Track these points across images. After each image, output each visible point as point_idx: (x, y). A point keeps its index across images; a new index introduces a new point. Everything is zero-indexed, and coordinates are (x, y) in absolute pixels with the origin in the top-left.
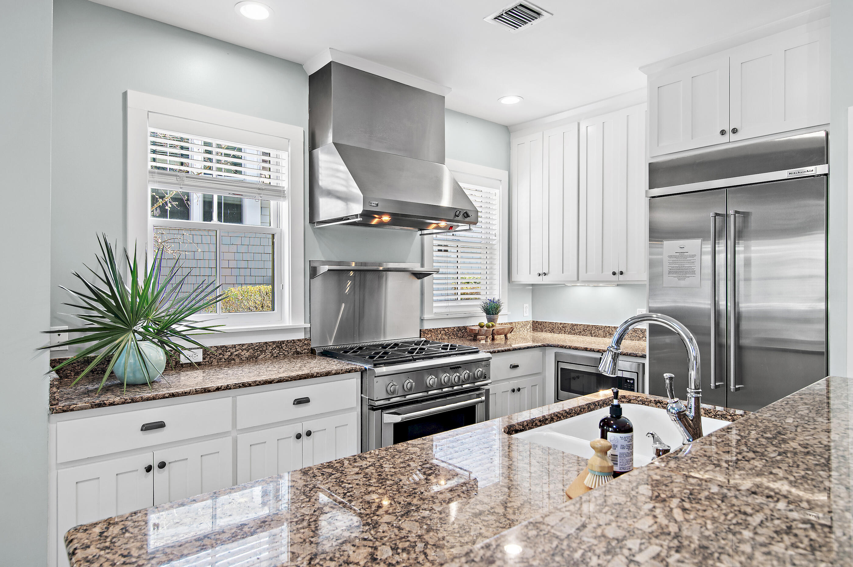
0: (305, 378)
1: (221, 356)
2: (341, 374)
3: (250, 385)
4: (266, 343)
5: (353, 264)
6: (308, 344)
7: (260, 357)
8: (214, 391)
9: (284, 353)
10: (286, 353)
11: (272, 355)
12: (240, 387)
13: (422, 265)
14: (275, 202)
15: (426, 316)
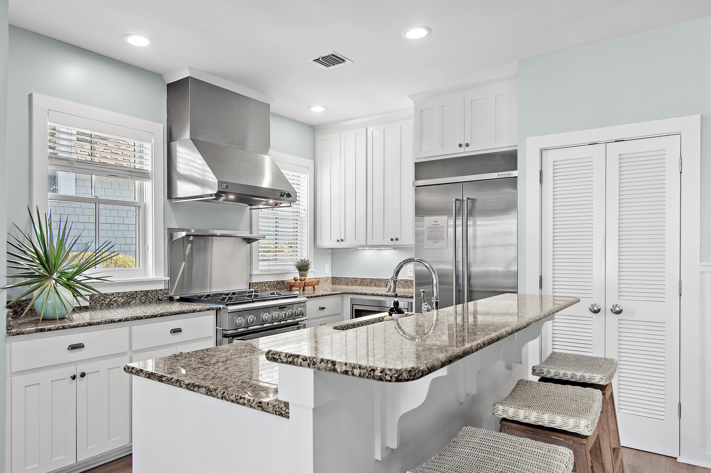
0: (179, 314)
1: (103, 302)
2: (203, 311)
3: (142, 318)
4: (136, 292)
5: (193, 231)
6: (167, 293)
7: (132, 303)
8: (118, 322)
9: (149, 300)
10: (151, 300)
11: (141, 301)
12: (135, 319)
13: (251, 233)
14: (139, 182)
15: (254, 272)
